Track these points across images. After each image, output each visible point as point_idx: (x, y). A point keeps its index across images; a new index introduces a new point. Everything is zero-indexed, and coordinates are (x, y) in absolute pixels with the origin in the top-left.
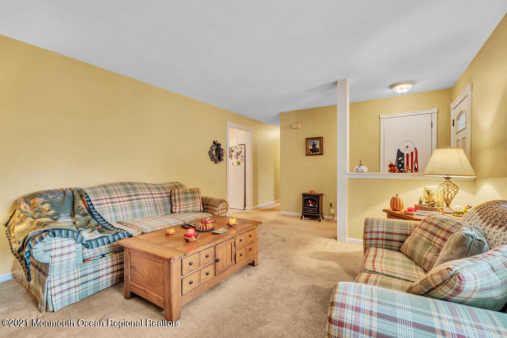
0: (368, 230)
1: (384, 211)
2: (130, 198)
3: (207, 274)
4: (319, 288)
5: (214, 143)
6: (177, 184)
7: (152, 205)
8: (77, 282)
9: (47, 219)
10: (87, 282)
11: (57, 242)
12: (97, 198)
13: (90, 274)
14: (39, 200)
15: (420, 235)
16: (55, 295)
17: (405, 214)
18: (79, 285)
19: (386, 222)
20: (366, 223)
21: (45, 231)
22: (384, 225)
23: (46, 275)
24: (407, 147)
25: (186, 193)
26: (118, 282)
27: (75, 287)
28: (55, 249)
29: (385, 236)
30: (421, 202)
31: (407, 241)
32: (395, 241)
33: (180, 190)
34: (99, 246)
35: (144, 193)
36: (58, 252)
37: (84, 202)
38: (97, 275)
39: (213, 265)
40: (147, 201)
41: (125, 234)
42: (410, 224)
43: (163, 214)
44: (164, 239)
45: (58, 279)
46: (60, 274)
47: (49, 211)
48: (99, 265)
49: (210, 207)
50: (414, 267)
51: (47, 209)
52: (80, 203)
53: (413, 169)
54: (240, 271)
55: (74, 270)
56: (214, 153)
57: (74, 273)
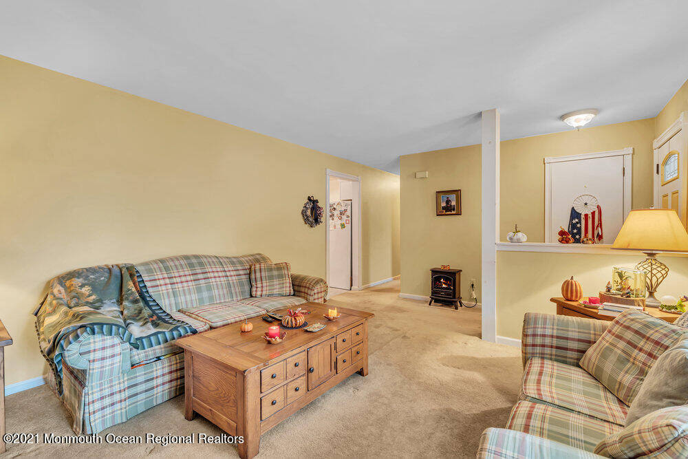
0: (530, 332)
1: (552, 300)
2: (196, 277)
3: (296, 390)
4: (457, 413)
5: (309, 199)
6: (258, 257)
7: (224, 287)
8: (123, 396)
9: (86, 308)
10: (137, 394)
11: (96, 342)
12: (152, 278)
13: (141, 383)
14: (77, 282)
15: (611, 344)
16: (94, 412)
17: (585, 307)
18: (125, 400)
19: (556, 321)
20: (526, 321)
21: (81, 327)
22: (553, 325)
23: (82, 385)
24: (586, 204)
25: (271, 270)
26: (178, 394)
27: (121, 401)
28: (95, 350)
29: (555, 342)
30: (609, 290)
31: (590, 351)
32: (572, 350)
33: (262, 265)
34: (152, 346)
35: (214, 270)
36: (98, 355)
37: (134, 283)
38: (149, 385)
39: (305, 377)
40: (218, 280)
41: (188, 329)
42: (594, 324)
43: (239, 298)
44: (239, 338)
45: (97, 392)
46: (101, 385)
47: (89, 296)
48: (153, 371)
49: (303, 289)
50: (602, 393)
51: (87, 293)
52: (130, 286)
53: (595, 236)
54: (344, 383)
55: (119, 379)
56: (309, 213)
57: (120, 383)
